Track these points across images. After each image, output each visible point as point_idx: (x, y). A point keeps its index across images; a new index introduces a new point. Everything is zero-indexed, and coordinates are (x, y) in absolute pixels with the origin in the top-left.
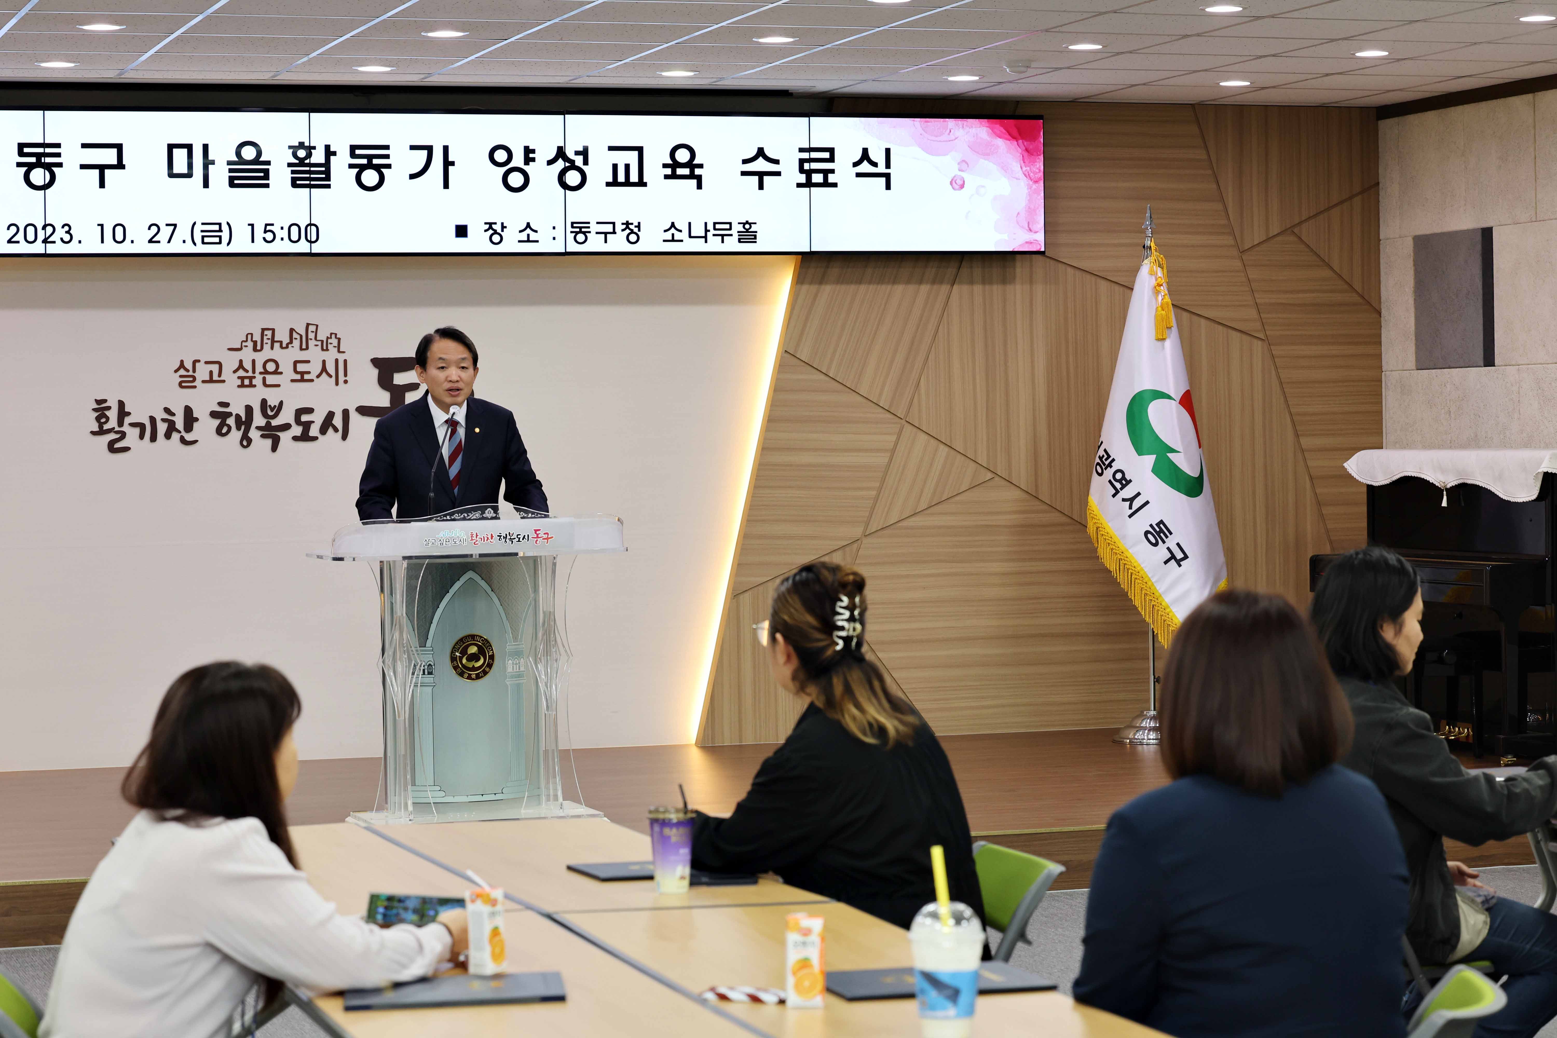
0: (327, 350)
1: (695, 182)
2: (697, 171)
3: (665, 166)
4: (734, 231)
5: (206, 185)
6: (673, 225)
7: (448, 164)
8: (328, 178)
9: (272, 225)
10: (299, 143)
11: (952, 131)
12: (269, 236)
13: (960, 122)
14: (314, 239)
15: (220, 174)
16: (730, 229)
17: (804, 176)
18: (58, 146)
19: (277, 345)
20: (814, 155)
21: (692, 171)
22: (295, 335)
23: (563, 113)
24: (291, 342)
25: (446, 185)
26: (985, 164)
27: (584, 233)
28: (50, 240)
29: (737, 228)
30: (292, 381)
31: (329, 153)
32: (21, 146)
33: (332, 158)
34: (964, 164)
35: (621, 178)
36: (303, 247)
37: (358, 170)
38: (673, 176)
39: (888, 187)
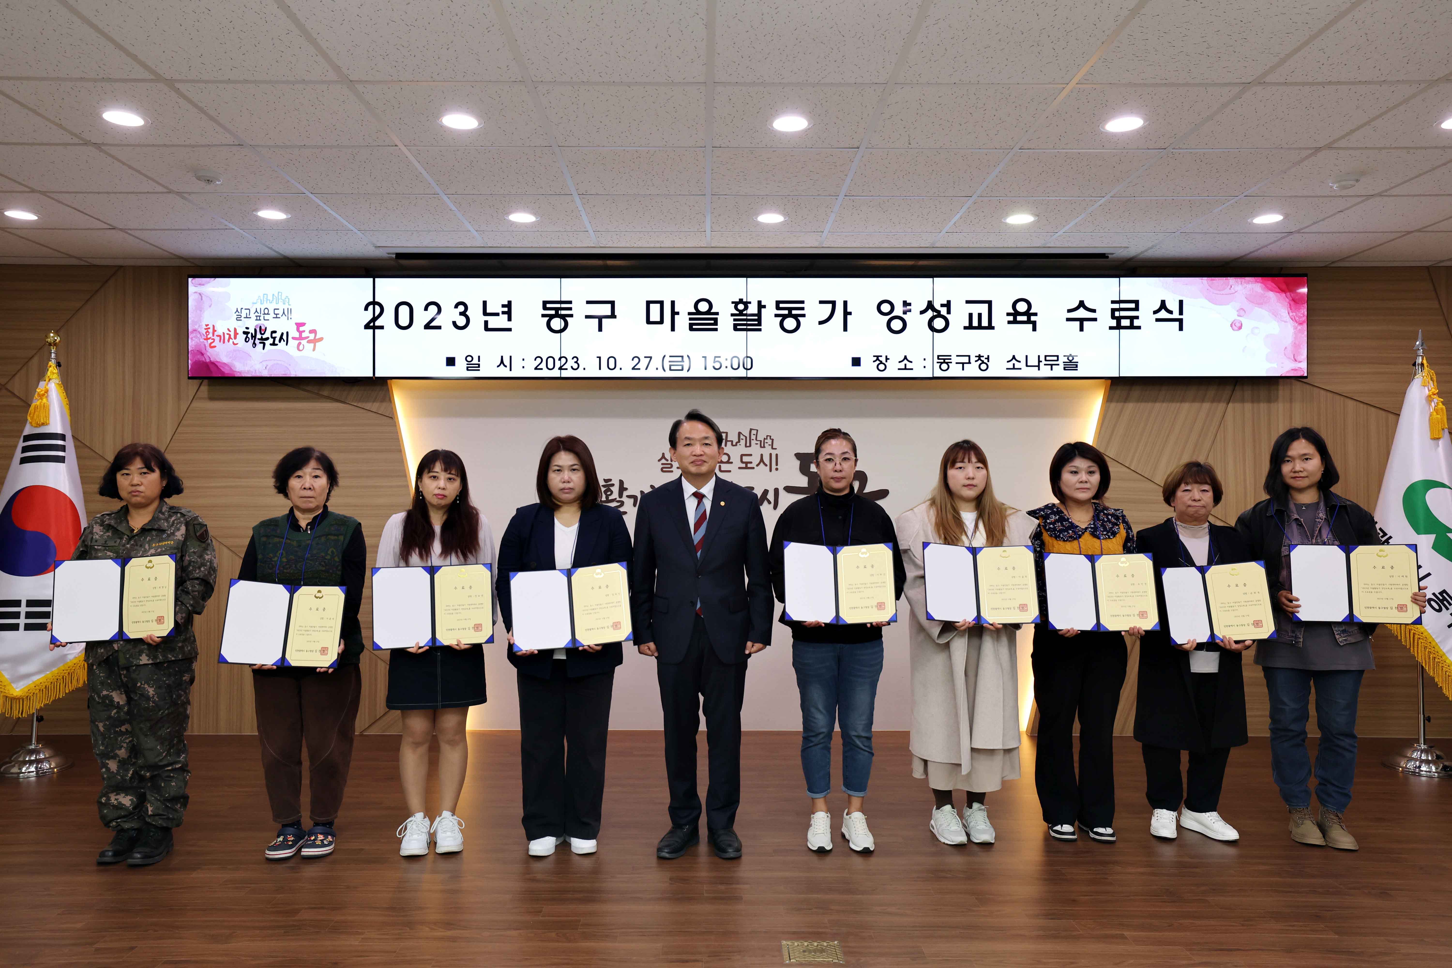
0: (764, 447)
1: (1031, 326)
2: (1033, 318)
3: (1008, 314)
4: (1060, 362)
5: (673, 329)
6: (1014, 357)
7: (846, 313)
8: (760, 324)
9: (720, 357)
10: (740, 299)
11: (1233, 287)
12: (717, 366)
13: (1239, 280)
14: (749, 367)
15: (683, 321)
16: (1058, 360)
17: (1115, 321)
18: (570, 302)
19: (729, 444)
20: (1123, 306)
21: (1029, 318)
22: (742, 437)
23: (933, 276)
24: (739, 442)
25: (845, 329)
26: (1258, 311)
27: (947, 363)
28: (563, 368)
29: (1062, 359)
30: (740, 468)
31: (761, 306)
32: (545, 303)
33: (763, 309)
34: (1242, 311)
35: (975, 323)
36: (741, 373)
37: (781, 318)
38: (1015, 322)
39: (1181, 328)
